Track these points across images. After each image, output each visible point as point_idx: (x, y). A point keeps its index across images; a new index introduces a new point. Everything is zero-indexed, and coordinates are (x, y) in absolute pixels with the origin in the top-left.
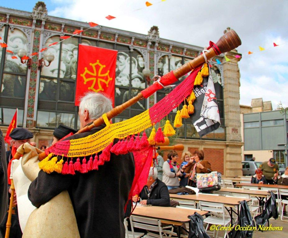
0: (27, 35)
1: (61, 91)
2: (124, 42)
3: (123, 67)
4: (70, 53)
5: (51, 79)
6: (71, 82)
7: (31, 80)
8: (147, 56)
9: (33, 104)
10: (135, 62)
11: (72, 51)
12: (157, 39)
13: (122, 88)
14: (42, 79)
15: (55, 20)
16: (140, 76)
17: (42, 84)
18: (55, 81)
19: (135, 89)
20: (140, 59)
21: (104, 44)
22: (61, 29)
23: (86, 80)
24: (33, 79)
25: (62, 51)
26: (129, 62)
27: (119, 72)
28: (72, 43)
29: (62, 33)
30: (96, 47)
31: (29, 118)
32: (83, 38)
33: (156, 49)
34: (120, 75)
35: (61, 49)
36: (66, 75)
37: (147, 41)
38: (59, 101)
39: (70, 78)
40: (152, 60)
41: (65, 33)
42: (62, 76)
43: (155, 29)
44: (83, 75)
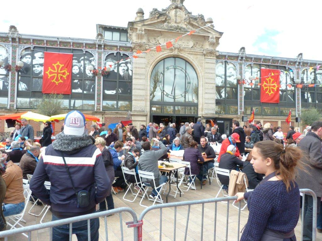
0: (236, 65)
1: (254, 95)
2: (283, 64)
3: (282, 79)
4: (256, 73)
5: (248, 88)
6: (258, 90)
7: (240, 90)
8: (295, 71)
9: (242, 103)
10: (288, 75)
11: (257, 73)
12: (302, 60)
13: (282, 91)
14: (245, 89)
15: (249, 56)
16: (291, 83)
17: (245, 92)
18: (250, 90)
19: (289, 90)
20: (291, 73)
21: (272, 67)
22: (251, 61)
23: (265, 88)
24: (241, 90)
25: (253, 73)
26: (285, 75)
27: (280, 82)
28: (257, 68)
29: (252, 63)
30: (268, 69)
31: (240, 110)
32: (262, 64)
33: (300, 67)
34: (281, 83)
35: (252, 72)
36: (255, 86)
37: (295, 62)
38: (253, 100)
39: (257, 87)
40: (298, 73)
41: (254, 63)
42: (253, 87)
43: (301, 54)
44: (263, 85)
